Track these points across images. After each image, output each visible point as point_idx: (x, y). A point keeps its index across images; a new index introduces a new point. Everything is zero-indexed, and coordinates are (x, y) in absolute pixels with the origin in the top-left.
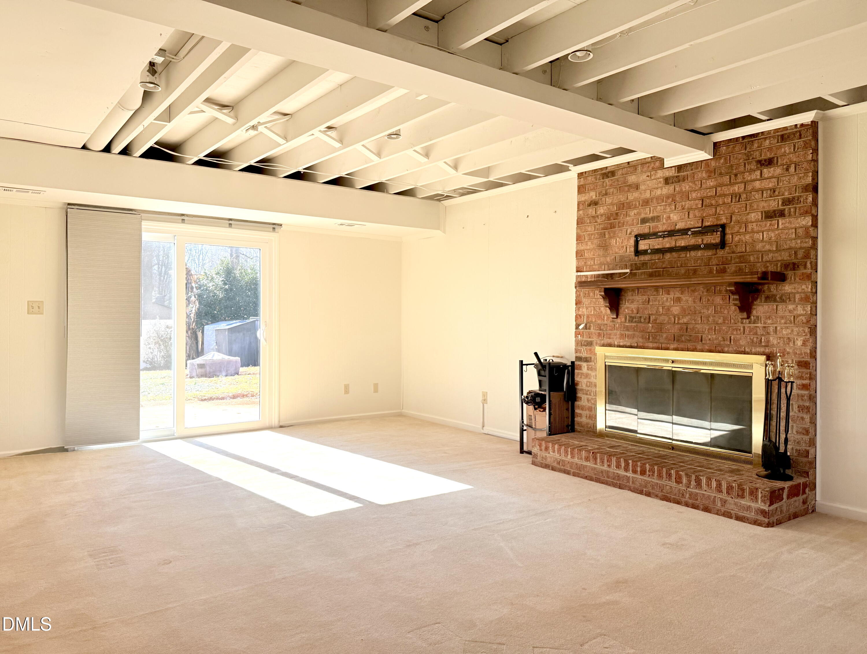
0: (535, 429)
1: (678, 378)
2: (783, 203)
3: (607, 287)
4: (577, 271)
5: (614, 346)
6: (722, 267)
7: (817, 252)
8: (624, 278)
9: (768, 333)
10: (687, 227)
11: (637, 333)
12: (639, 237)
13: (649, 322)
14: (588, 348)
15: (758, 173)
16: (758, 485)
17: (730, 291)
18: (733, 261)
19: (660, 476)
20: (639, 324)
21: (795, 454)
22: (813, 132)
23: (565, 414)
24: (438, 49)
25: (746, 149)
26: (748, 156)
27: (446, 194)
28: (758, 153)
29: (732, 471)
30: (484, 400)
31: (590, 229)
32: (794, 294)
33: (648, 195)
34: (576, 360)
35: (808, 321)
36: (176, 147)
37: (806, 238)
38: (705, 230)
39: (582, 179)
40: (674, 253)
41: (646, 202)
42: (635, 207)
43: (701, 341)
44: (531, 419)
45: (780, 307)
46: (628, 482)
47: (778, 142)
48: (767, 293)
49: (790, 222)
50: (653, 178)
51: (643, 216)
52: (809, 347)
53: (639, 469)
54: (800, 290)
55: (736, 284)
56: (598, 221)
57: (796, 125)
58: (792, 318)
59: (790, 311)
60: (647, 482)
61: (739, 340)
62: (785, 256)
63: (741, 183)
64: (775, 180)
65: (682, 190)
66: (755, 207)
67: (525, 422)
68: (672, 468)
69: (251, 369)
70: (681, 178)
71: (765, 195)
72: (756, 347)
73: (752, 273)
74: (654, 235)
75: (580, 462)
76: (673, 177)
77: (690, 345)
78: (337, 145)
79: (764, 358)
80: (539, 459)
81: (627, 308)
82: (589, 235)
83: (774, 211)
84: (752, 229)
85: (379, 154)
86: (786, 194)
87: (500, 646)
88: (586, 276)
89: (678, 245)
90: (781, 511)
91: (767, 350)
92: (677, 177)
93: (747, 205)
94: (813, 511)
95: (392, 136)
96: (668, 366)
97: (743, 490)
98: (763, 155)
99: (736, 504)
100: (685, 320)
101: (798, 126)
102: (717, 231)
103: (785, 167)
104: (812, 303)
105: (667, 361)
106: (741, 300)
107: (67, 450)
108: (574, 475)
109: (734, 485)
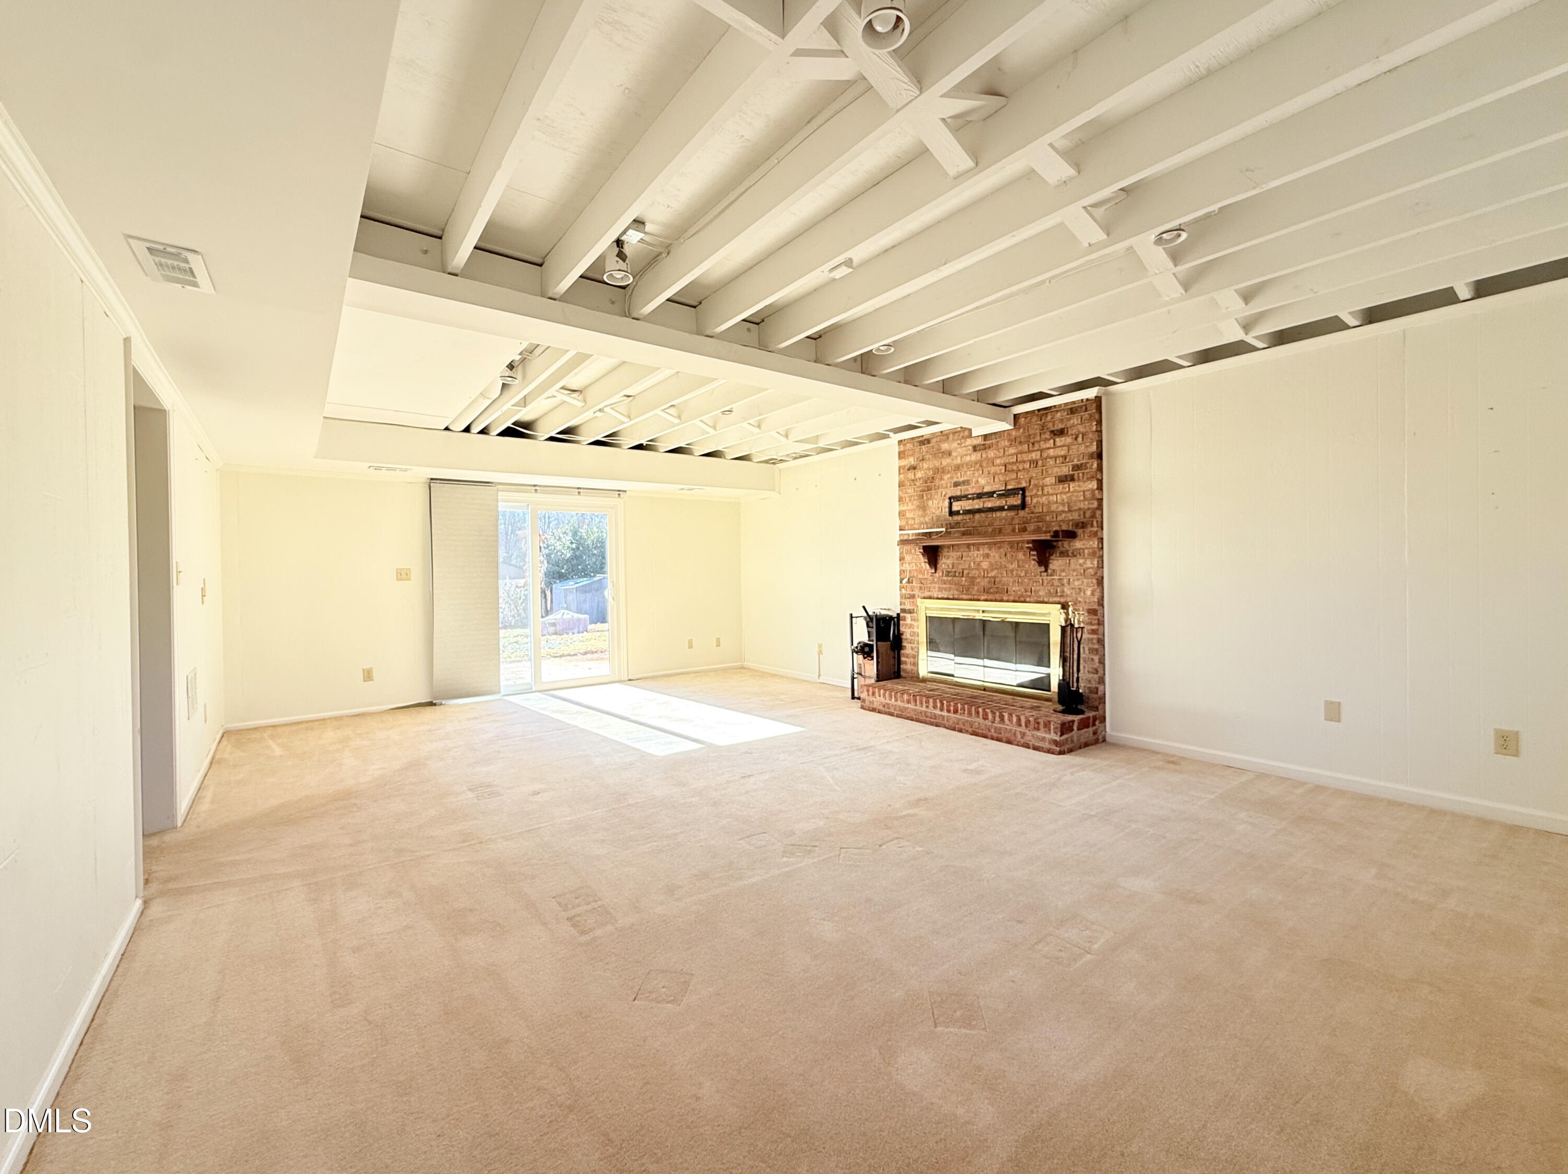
0: (864, 677)
1: (988, 626)
2: (1073, 468)
3: (924, 544)
4: (900, 530)
5: (934, 598)
6: (1023, 526)
7: (1102, 512)
8: (941, 536)
9: (1063, 585)
10: (992, 490)
11: (952, 586)
12: (952, 499)
13: (963, 576)
14: (911, 600)
15: (1052, 441)
16: (1051, 719)
17: (1028, 547)
18: (1032, 521)
19: (970, 714)
20: (955, 578)
21: (1087, 691)
22: (1097, 406)
23: (892, 661)
24: (759, 349)
25: (1041, 420)
26: (1043, 427)
27: (779, 459)
28: (1051, 424)
29: (1033, 708)
30: (820, 651)
31: (910, 491)
32: (1083, 549)
33: (959, 461)
34: (901, 612)
35: (1096, 573)
36: (528, 425)
37: (1092, 500)
38: (1008, 493)
39: (902, 446)
40: (982, 514)
41: (958, 468)
42: (949, 472)
43: (1007, 592)
44: (861, 668)
45: (1072, 561)
46: (943, 720)
47: (1068, 414)
48: (1061, 549)
49: (1079, 486)
50: (963, 445)
51: (955, 480)
52: (1097, 597)
53: (952, 709)
54: (1088, 546)
55: (1034, 541)
56: (917, 484)
57: (1082, 400)
58: (1082, 571)
59: (1081, 565)
60: (959, 720)
61: (1038, 591)
62: (1075, 516)
63: (1037, 450)
64: (1066, 448)
65: (987, 457)
66: (1050, 472)
67: (856, 671)
68: (980, 707)
69: (599, 626)
70: (987, 446)
71: (1058, 462)
72: (1053, 597)
73: (1046, 532)
74: (966, 497)
75: (902, 704)
76: (980, 445)
77: (997, 596)
78: (676, 421)
79: (1059, 606)
80: (867, 703)
81: (944, 563)
82: (909, 497)
83: (1066, 476)
84: (1048, 492)
85: (714, 427)
86: (1076, 460)
87: (813, 848)
88: (908, 535)
89: (985, 506)
90: (1072, 741)
91: (1062, 600)
92: (983, 445)
93: (1042, 470)
94: (1104, 741)
95: (726, 413)
96: (979, 616)
97: (1038, 723)
98: (1055, 426)
99: (1033, 736)
100: (993, 574)
101: (1084, 401)
102: (1018, 494)
103: (1074, 436)
104: (1098, 557)
105: (978, 611)
106: (1038, 555)
107: (435, 705)
108: (898, 716)
109: (1031, 719)
